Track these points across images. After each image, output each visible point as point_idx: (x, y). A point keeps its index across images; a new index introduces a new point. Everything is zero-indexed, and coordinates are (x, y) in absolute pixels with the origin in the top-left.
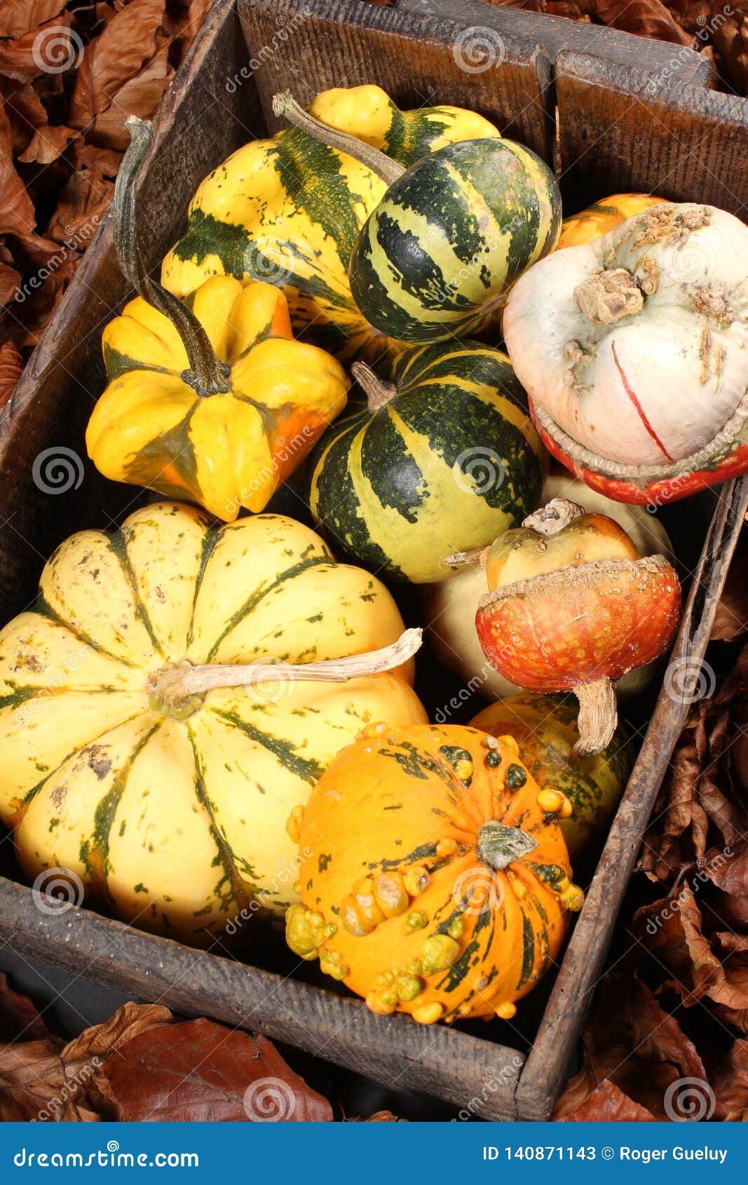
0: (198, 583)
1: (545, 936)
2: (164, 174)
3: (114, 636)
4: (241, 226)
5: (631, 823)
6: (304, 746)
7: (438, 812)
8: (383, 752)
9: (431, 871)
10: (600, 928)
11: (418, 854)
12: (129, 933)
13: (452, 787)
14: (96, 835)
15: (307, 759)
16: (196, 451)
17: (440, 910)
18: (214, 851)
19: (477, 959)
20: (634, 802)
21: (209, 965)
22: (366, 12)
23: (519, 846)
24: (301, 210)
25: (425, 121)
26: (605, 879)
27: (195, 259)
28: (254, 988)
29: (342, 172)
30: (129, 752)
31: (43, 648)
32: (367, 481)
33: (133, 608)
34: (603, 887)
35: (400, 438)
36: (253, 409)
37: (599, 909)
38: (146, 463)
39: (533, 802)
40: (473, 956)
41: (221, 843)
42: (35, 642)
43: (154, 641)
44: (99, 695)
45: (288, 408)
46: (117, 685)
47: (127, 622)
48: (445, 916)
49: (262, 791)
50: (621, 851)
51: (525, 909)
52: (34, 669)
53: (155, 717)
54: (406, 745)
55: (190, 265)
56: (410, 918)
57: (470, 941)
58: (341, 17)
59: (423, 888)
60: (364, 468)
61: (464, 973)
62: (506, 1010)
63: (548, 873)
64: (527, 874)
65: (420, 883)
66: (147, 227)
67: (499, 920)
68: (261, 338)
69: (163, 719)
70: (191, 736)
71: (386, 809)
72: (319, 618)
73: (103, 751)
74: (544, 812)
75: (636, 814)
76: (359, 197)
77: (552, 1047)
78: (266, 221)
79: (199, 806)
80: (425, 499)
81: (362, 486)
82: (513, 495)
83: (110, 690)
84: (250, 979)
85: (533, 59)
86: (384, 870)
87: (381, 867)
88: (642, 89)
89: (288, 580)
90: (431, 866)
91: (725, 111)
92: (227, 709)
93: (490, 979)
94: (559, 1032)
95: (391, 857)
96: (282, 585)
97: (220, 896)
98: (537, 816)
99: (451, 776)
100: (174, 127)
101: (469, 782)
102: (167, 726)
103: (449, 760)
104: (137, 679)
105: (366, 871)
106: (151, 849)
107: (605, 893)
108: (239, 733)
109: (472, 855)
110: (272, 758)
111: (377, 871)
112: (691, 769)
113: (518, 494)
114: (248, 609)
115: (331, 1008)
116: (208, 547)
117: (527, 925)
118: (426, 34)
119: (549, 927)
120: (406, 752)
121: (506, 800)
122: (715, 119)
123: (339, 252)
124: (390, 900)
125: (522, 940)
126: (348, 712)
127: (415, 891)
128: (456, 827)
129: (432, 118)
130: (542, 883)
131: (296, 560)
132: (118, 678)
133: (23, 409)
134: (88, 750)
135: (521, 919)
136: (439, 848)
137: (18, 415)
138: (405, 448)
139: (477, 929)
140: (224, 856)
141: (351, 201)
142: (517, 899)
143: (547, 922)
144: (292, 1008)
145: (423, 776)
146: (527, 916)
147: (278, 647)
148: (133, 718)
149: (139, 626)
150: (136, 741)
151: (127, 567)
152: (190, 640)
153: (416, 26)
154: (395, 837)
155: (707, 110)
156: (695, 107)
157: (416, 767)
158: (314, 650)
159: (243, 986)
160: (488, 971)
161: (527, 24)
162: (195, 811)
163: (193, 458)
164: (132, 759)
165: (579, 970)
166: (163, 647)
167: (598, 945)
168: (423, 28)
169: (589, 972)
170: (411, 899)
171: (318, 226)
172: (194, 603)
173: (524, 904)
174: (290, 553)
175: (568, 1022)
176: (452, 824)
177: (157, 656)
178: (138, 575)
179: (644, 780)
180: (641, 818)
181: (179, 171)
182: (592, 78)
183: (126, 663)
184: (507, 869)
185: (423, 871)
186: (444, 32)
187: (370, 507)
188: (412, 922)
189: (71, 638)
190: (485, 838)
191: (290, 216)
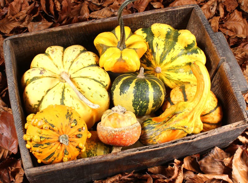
0: (84, 68)
1: (55, 158)
2: (155, 18)
3: (66, 61)
4: (154, 34)
5: (85, 161)
6: (66, 101)
7: (62, 124)
8: (68, 110)
9: (50, 129)
10: (62, 167)
11: (52, 125)
12: (15, 93)
13: (69, 125)
14: (31, 80)
15: (64, 103)
16: (106, 52)
17: (44, 135)
18: (40, 100)
19: (41, 147)
20: (89, 159)
21: (17, 108)
22: (208, 27)
23: (65, 142)
24: (165, 41)
25: (197, 49)
26: (72, 163)
27: (143, 32)
28: (17, 117)
29: (176, 43)
30: (48, 76)
31: (56, 52)
32: (122, 82)
33: (72, 60)
34: (70, 163)
35: (132, 82)
36: (120, 56)
37: (66, 165)
38: (99, 46)
39: (78, 143)
40: (41, 146)
41: (42, 99)
42: (57, 50)
43: (70, 68)
44: (55, 66)
45: (125, 61)
46: (59, 67)
47: (69, 61)
48: (44, 136)
49: (53, 99)
50: (78, 162)
51: (56, 151)
52: (52, 53)
53: (57, 76)
54: (72, 113)
55: (142, 32)
56: (39, 130)
57: (43, 144)
58: (204, 24)
59: (45, 129)
60: (123, 81)
61: (37, 147)
62: (39, 161)
63: (66, 152)
64: (63, 148)
65: (46, 128)
66: (144, 22)
67: (50, 147)
68: (134, 49)
69: (58, 78)
70: (58, 84)
71: (56, 115)
72: (90, 89)
73: (45, 71)
74: (78, 146)
75: (87, 161)
76: (174, 49)
77: (35, 171)
78: (159, 38)
79: (46, 92)
80: (125, 93)
81: (120, 83)
82: (138, 108)
83: (57, 67)
84: (18, 115)
85: (222, 58)
86: (45, 121)
87: (45, 120)
88: (231, 79)
89: (94, 81)
90: (51, 128)
91: (238, 96)
92: (66, 86)
93: (40, 152)
94: (39, 171)
95: (48, 121)
96: (92, 80)
97: (34, 106)
98: (76, 145)
99: (71, 123)
100: (163, 13)
101: (72, 127)
102: (57, 79)
103: (73, 121)
104: (62, 70)
105: (43, 118)
106: (33, 89)
107: (69, 164)
108: (62, 90)
109: (59, 135)
110: (61, 98)
111: (44, 120)
112: (118, 178)
113: (139, 109)
114: (84, 77)
115: (21, 131)
116: (92, 65)
117: (54, 153)
118: (212, 39)
119: (57, 158)
120: (70, 114)
121: (74, 137)
122: (235, 95)
123: (162, 53)
124: (39, 124)
125: (50, 154)
126: (77, 104)
127: (44, 128)
128: (62, 129)
129: (198, 50)
130: (63, 152)
131: (99, 80)
132: (60, 67)
133: (95, 23)
134: (44, 69)
135: (54, 152)
136: (54, 128)
137: (93, 23)
138: (131, 84)
139: (46, 144)
140: (40, 102)
141: (173, 48)
142: (57, 148)
143: (58, 157)
144: (17, 125)
145: (67, 118)
146: (55, 152)
147: (80, 86)
148: (55, 73)
149: (70, 63)
150: (50, 76)
151: (79, 55)
152: (74, 73)
153: (212, 36)
154: (52, 120)
155: (236, 92)
156: (235, 90)
157: (68, 117)
158: (84, 92)
159: (16, 115)
160: (41, 151)
161: (230, 54)
162: (44, 92)
163: (104, 52)
164: (47, 77)
165: (52, 168)
166: (70, 70)
167: (59, 168)
168: (213, 37)
169: (53, 170)
170: (42, 128)
171: (164, 46)
172: (80, 69)
173: (57, 150)
174: (99, 78)
175: (42, 171)
176: (62, 128)
177: (68, 70)
178: (78, 57)
179: (95, 159)
180: (87, 162)
181: (159, 20)
182: (226, 69)
183: (63, 66)
184: (62, 144)
185: (48, 127)
186: (215, 41)
187: (118, 87)
188: (39, 131)
189: (62, 55)
190: (63, 136)
191: (162, 41)
